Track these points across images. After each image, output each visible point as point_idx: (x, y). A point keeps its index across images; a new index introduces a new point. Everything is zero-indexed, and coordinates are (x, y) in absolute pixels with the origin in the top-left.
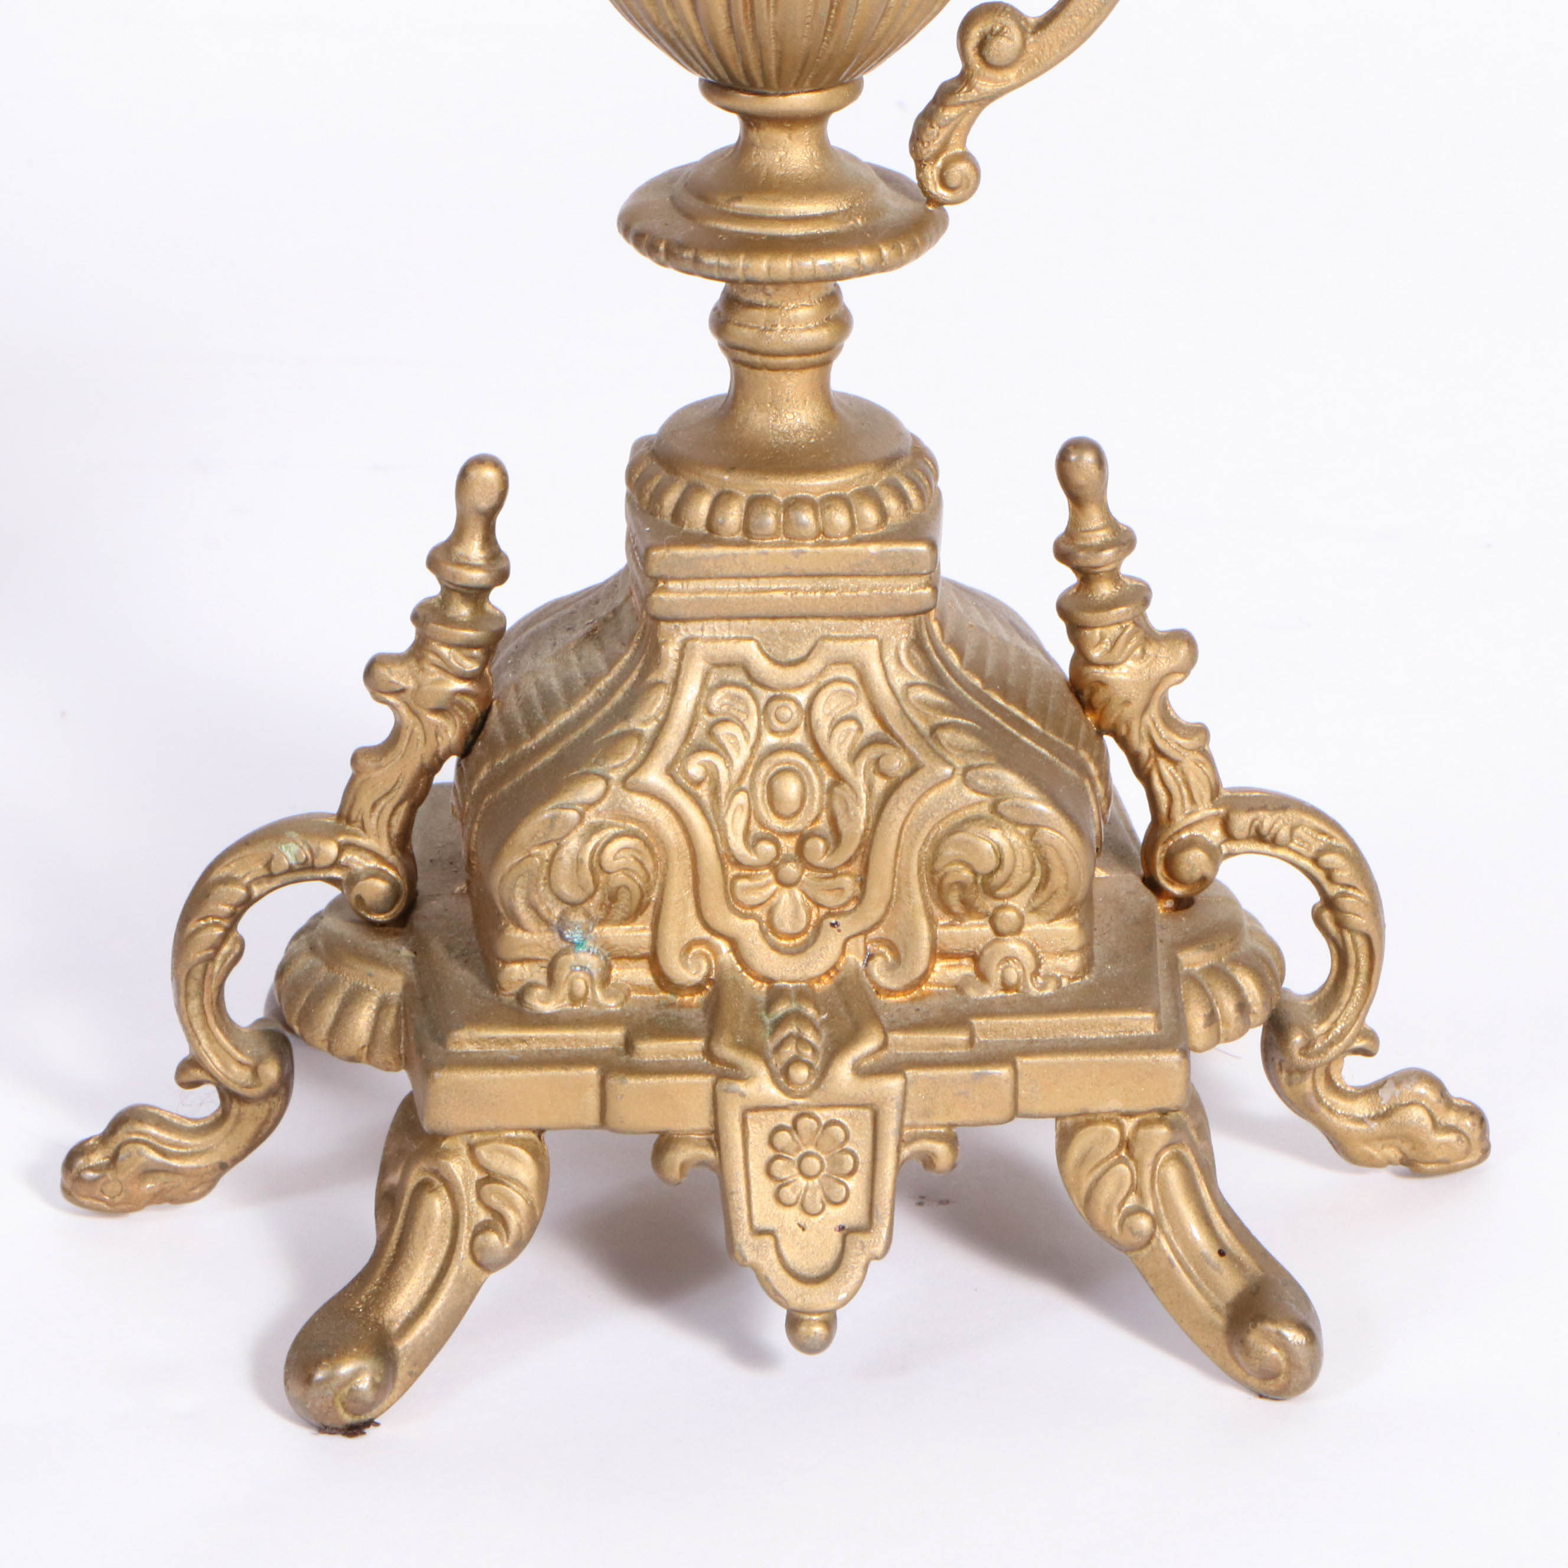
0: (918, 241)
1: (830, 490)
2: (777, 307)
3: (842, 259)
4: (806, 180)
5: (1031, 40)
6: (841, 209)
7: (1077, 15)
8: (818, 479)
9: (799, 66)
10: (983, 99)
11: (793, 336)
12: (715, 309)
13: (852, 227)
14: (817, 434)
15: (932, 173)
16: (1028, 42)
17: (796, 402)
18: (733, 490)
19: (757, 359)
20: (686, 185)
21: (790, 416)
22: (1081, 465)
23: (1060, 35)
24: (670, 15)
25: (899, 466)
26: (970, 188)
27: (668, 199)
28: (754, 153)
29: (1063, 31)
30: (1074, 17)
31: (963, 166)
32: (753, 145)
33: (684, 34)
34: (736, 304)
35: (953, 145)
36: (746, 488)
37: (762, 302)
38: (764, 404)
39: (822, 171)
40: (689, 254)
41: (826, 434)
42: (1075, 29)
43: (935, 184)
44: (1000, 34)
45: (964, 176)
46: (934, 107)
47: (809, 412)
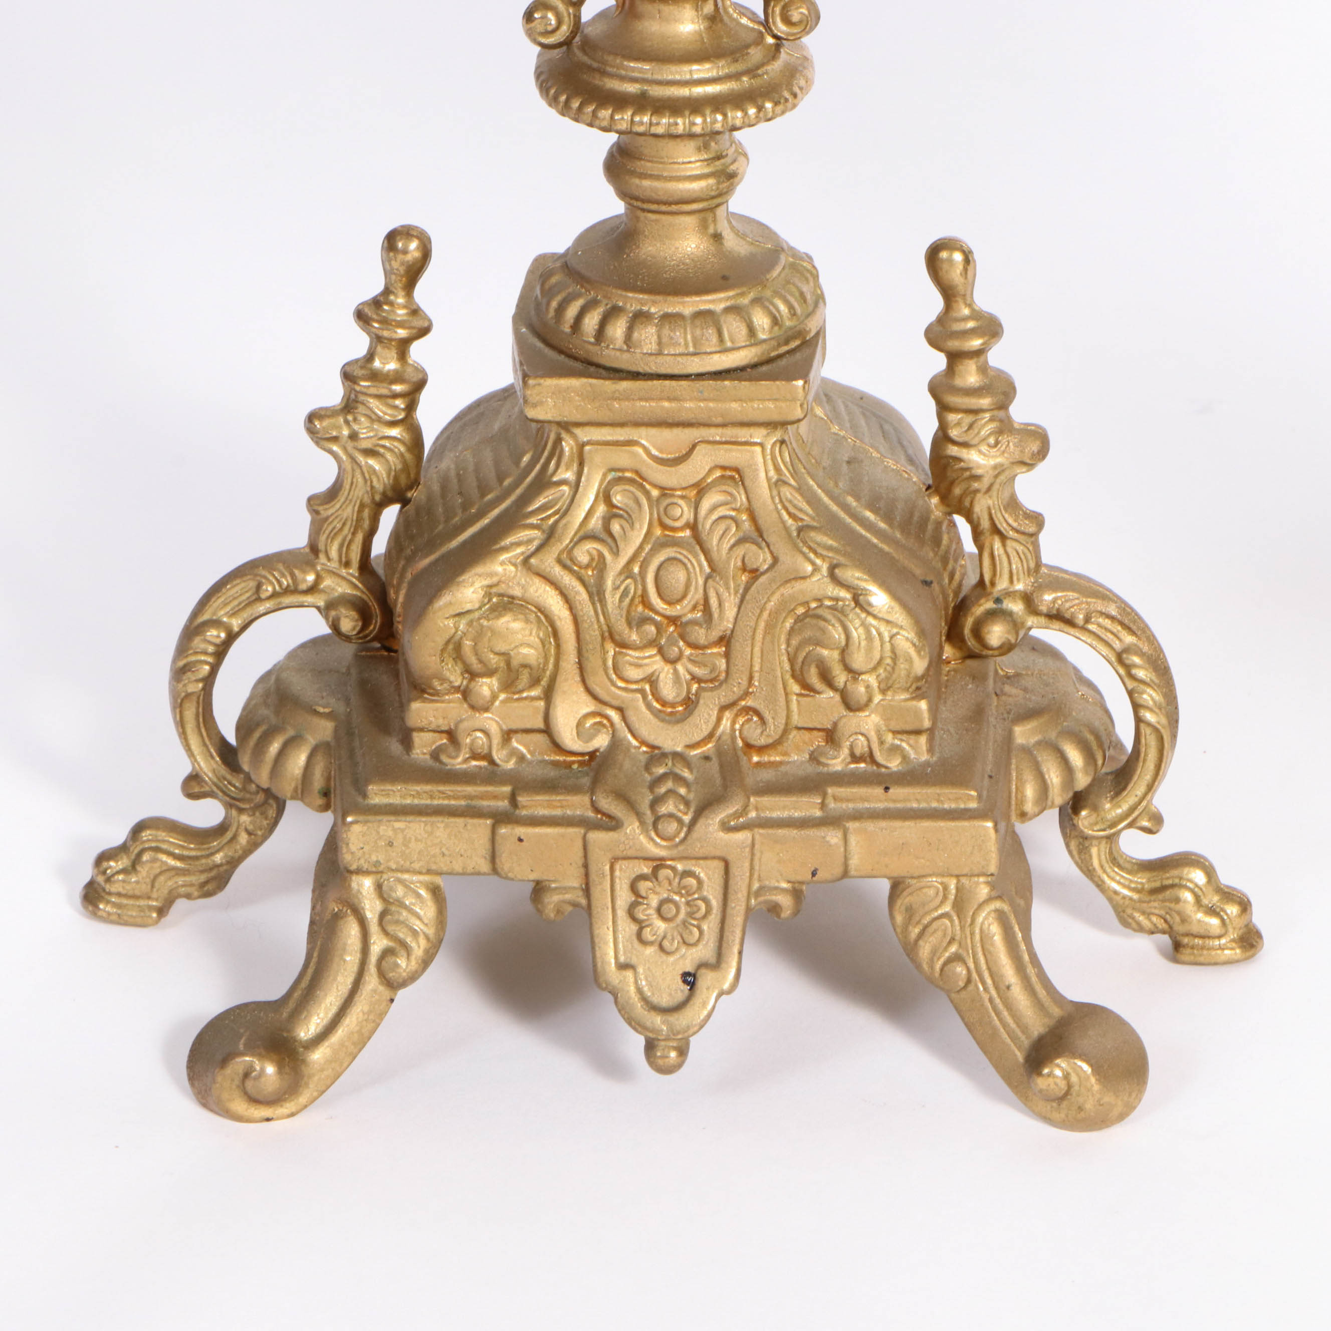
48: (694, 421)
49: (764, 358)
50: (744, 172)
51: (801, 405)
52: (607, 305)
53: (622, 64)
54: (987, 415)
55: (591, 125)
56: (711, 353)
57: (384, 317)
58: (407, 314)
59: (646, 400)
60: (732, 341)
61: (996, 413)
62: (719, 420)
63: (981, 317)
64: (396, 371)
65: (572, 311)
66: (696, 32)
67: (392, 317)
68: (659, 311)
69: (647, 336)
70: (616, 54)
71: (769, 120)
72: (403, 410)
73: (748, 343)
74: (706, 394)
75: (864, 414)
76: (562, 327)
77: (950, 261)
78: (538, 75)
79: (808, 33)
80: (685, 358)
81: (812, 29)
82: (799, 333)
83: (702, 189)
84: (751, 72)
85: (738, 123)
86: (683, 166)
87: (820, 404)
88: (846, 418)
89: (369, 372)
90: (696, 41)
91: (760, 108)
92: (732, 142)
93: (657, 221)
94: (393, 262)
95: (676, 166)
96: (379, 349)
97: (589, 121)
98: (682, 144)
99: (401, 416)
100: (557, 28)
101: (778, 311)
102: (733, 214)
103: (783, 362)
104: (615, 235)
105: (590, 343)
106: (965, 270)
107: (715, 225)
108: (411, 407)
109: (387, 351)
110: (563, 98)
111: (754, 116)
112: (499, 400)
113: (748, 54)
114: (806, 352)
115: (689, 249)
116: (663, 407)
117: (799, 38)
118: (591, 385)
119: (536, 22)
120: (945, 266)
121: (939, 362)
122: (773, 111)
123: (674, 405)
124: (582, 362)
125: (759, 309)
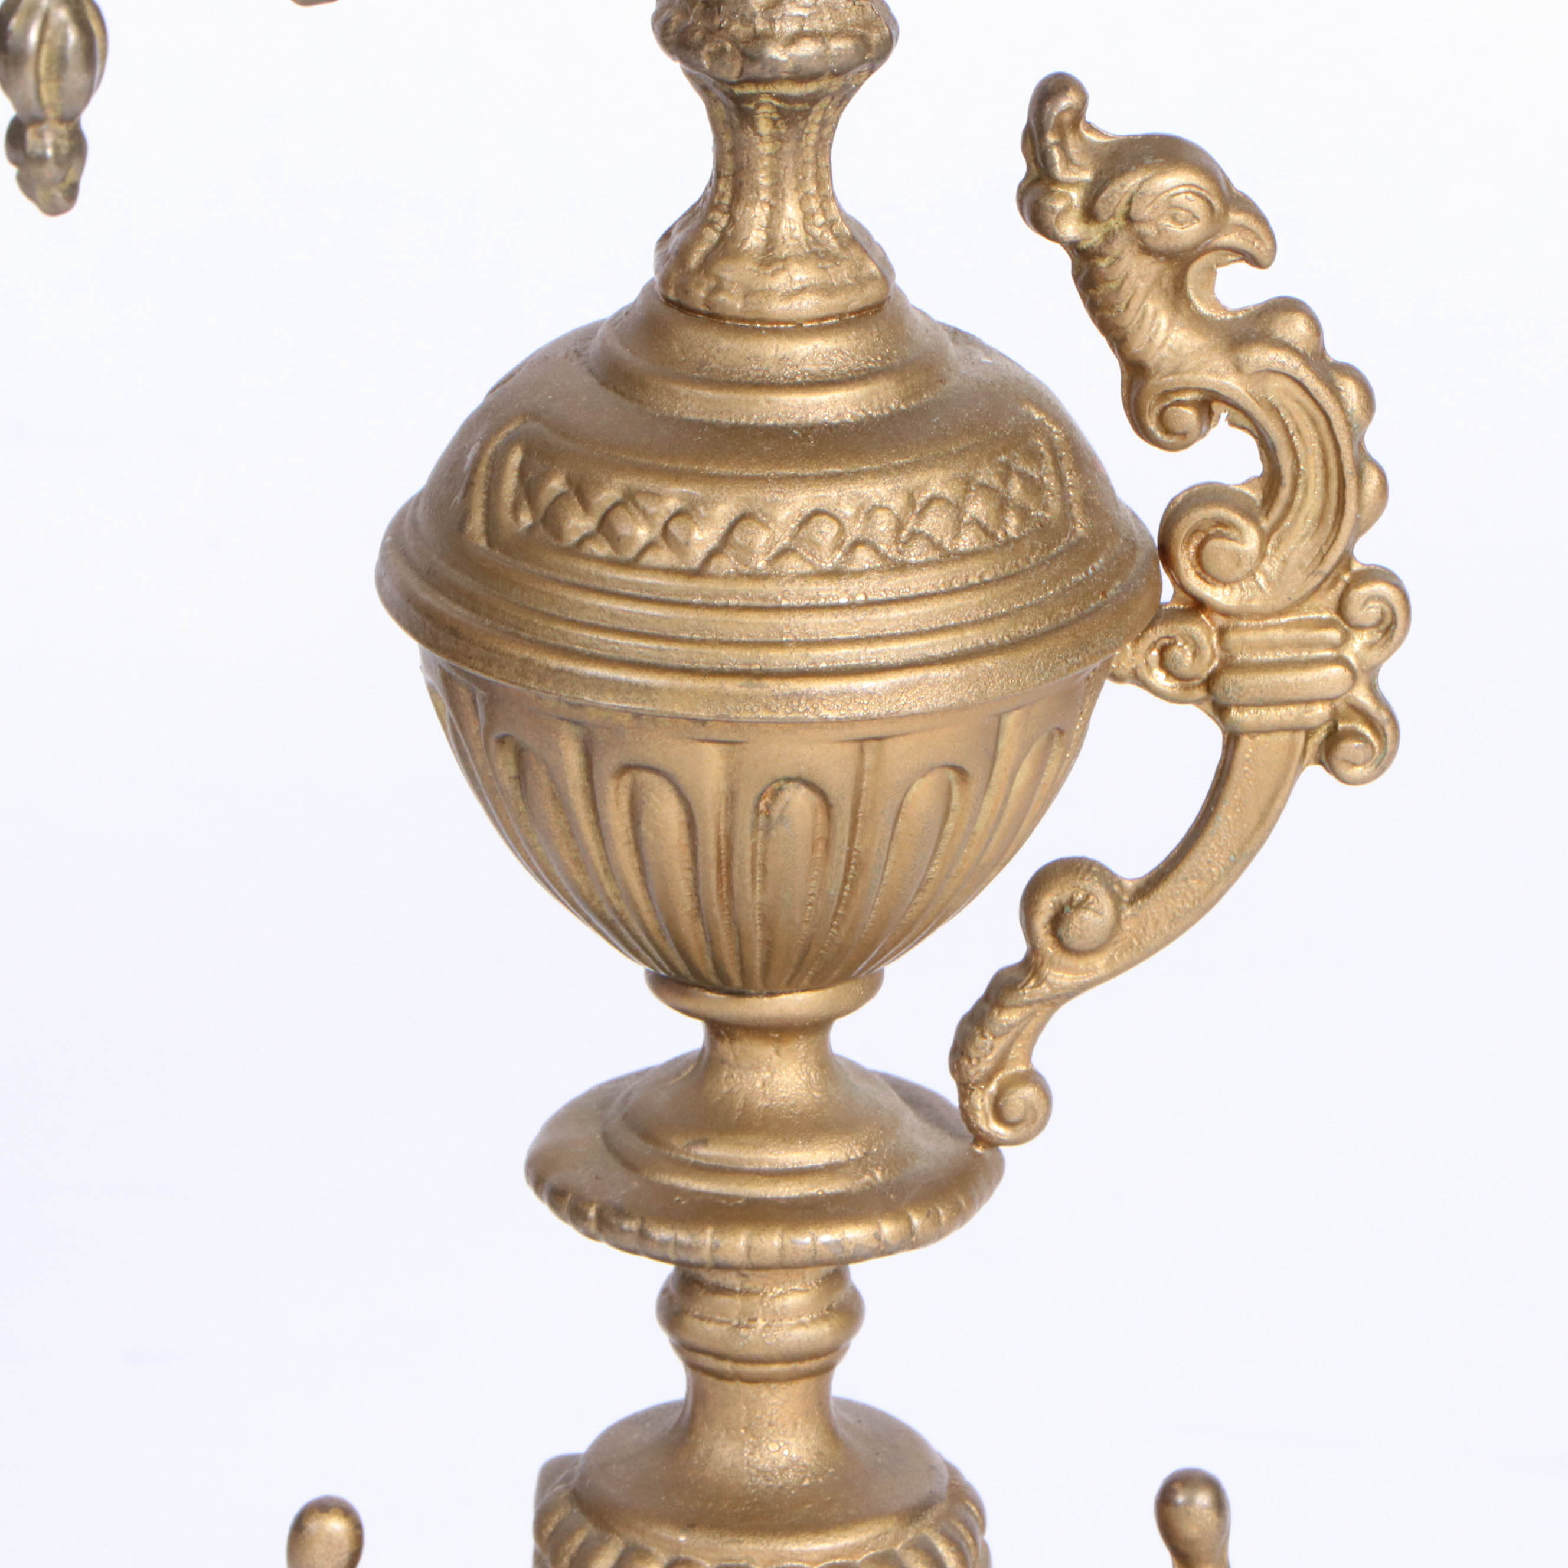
0: (963, 1202)
1: (833, 1557)
2: (757, 1294)
3: (855, 1234)
4: (801, 1114)
5: (1129, 912)
6: (852, 1157)
7: (1193, 878)
8: (815, 1542)
9: (795, 960)
10: (1058, 996)
11: (780, 1334)
12: (665, 1291)
13: (867, 1183)
14: (813, 1474)
15: (982, 1101)
16: (1123, 917)
17: (783, 1426)
18: (692, 1557)
19: (727, 1366)
20: (625, 1116)
21: (773, 1447)
22: (1192, 1510)
23: (1169, 906)
24: (609, 889)
25: (930, 1517)
26: (1038, 1123)
27: (598, 1136)
28: (725, 1074)
29: (1174, 900)
30: (1190, 881)
31: (1028, 1092)
32: (723, 1062)
33: (628, 914)
34: (698, 1288)
35: (1013, 1060)
36: (712, 1555)
37: (734, 1285)
38: (737, 1430)
39: (825, 1100)
40: (631, 1225)
41: (826, 1472)
42: (1191, 897)
43: (986, 1117)
44: (1082, 905)
45: (1030, 1107)
46: (987, 1007)
47: (801, 1441)
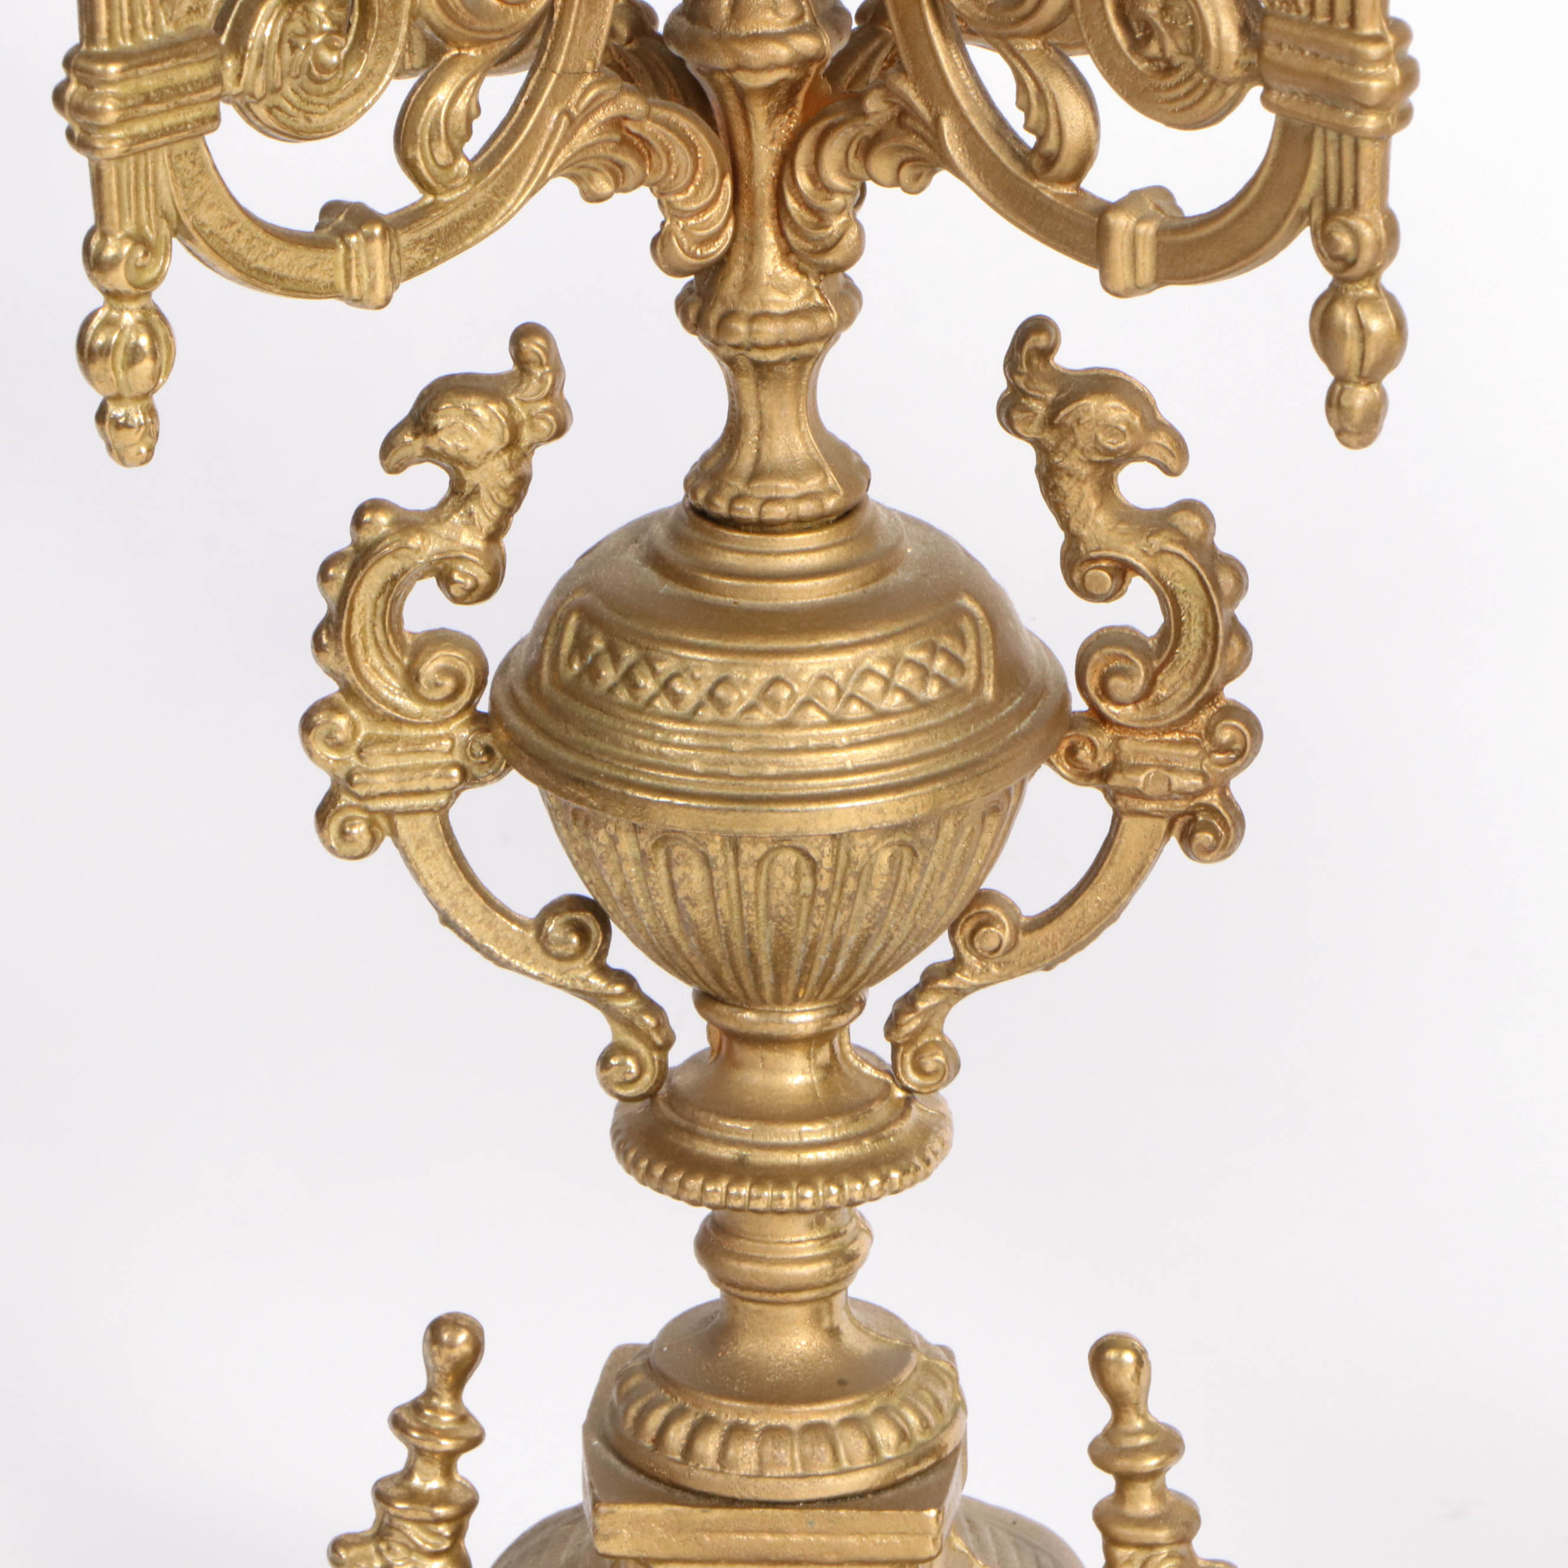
48: (802, 1558)
49: (890, 1481)
50: (866, 1254)
51: (934, 1540)
52: (697, 1414)
53: (716, 1124)
54: (1165, 1551)
55: (677, 1197)
56: (823, 1475)
57: (426, 1425)
58: (454, 1421)
59: (744, 1532)
60: (850, 1461)
61: (1175, 1548)
62: (833, 1557)
63: (1157, 1431)
64: (440, 1491)
65: (654, 1421)
66: (807, 1084)
67: (435, 1425)
68: (761, 1423)
69: (745, 1453)
70: (710, 1111)
71: (896, 1192)
72: (448, 1538)
73: (869, 1463)
74: (817, 1526)
75: (1016, 1544)
76: (642, 1441)
77: (1119, 1362)
78: (615, 1133)
79: (945, 1085)
80: (791, 1481)
81: (950, 1080)
82: (933, 1450)
83: (814, 1275)
84: (874, 1133)
85: (857, 1196)
86: (791, 1246)
87: (961, 1534)
88: (994, 1549)
89: (406, 1492)
90: (807, 1095)
91: (885, 1178)
92: (853, 1216)
93: (759, 1312)
94: (437, 1359)
95: (783, 1246)
96: (419, 1463)
97: (675, 1192)
98: (791, 1220)
99: (445, 1546)
100: (639, 1077)
101: (908, 1423)
102: (855, 1301)
103: (912, 1487)
104: (709, 1327)
105: (675, 1461)
106: (1138, 1373)
107: (831, 1317)
108: (458, 1534)
109: (429, 1466)
110: (644, 1164)
111: (876, 1189)
112: (569, 1523)
113: (870, 1111)
114: (941, 1473)
115: (798, 1347)
116: (764, 1542)
117: (935, 1091)
118: (675, 1513)
119: (612, 1070)
120: (1113, 1369)
121: (1107, 1484)
122: (901, 1181)
123: (776, 1539)
124: (666, 1484)
125: (883, 1421)
